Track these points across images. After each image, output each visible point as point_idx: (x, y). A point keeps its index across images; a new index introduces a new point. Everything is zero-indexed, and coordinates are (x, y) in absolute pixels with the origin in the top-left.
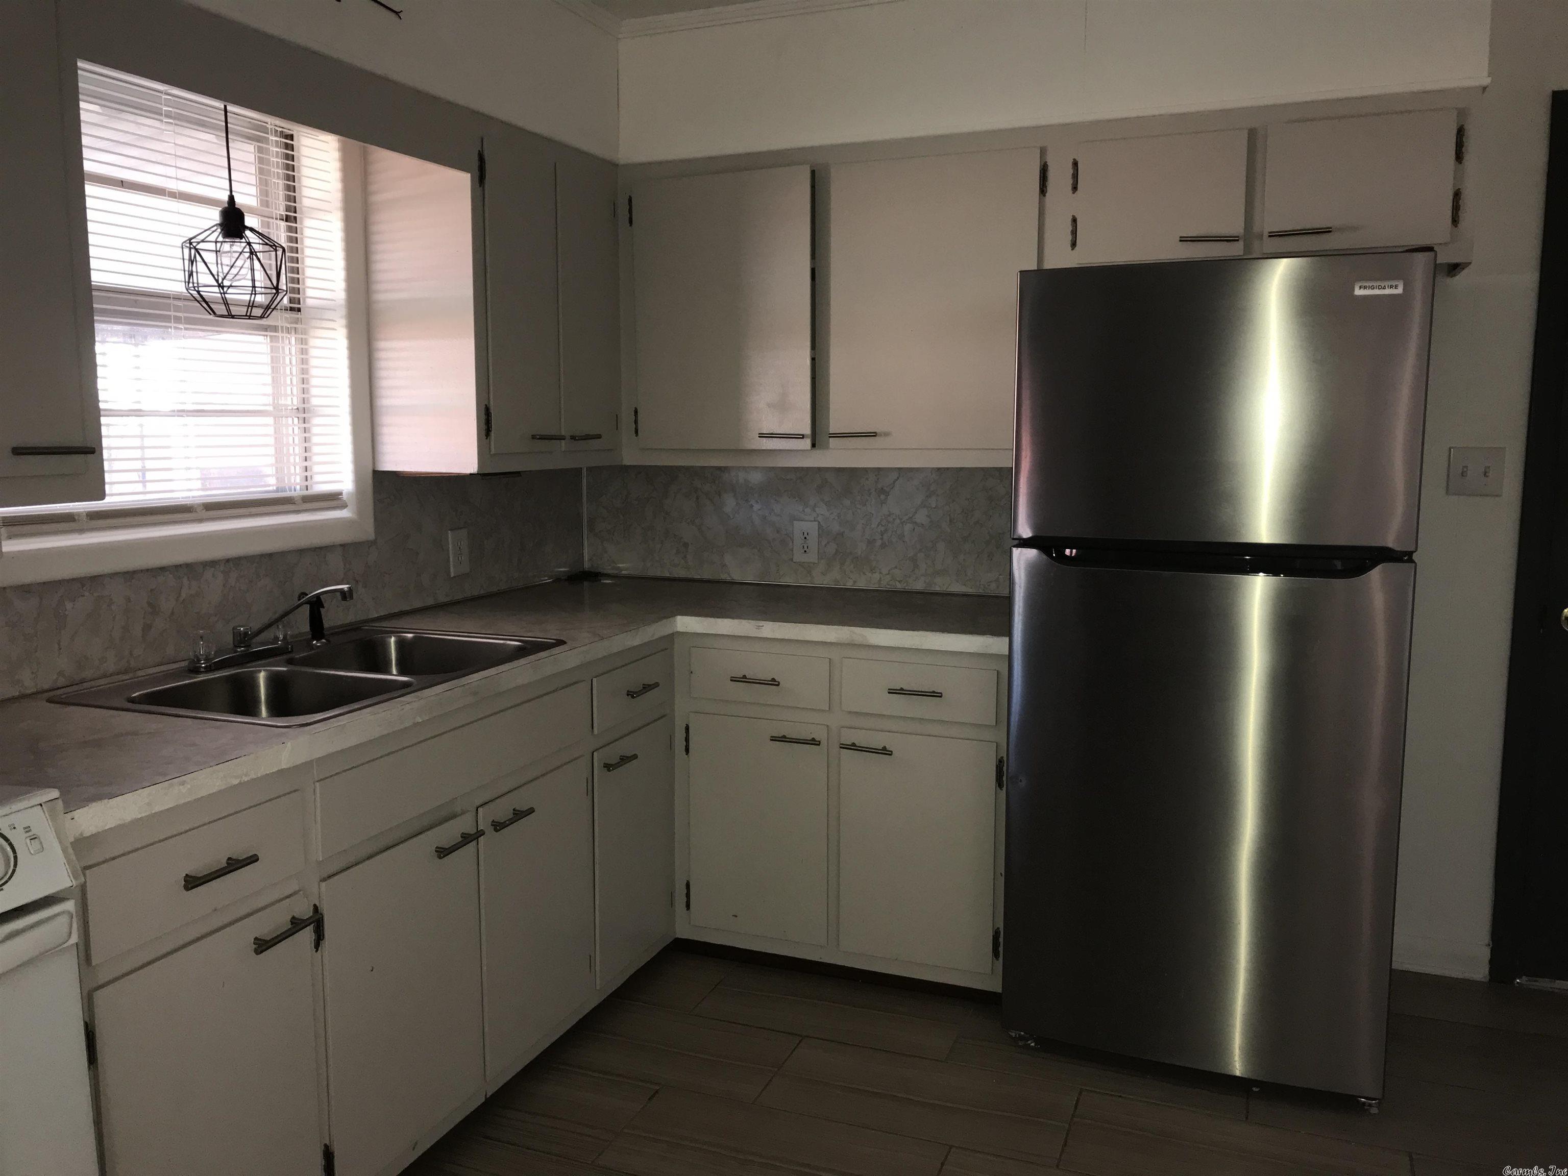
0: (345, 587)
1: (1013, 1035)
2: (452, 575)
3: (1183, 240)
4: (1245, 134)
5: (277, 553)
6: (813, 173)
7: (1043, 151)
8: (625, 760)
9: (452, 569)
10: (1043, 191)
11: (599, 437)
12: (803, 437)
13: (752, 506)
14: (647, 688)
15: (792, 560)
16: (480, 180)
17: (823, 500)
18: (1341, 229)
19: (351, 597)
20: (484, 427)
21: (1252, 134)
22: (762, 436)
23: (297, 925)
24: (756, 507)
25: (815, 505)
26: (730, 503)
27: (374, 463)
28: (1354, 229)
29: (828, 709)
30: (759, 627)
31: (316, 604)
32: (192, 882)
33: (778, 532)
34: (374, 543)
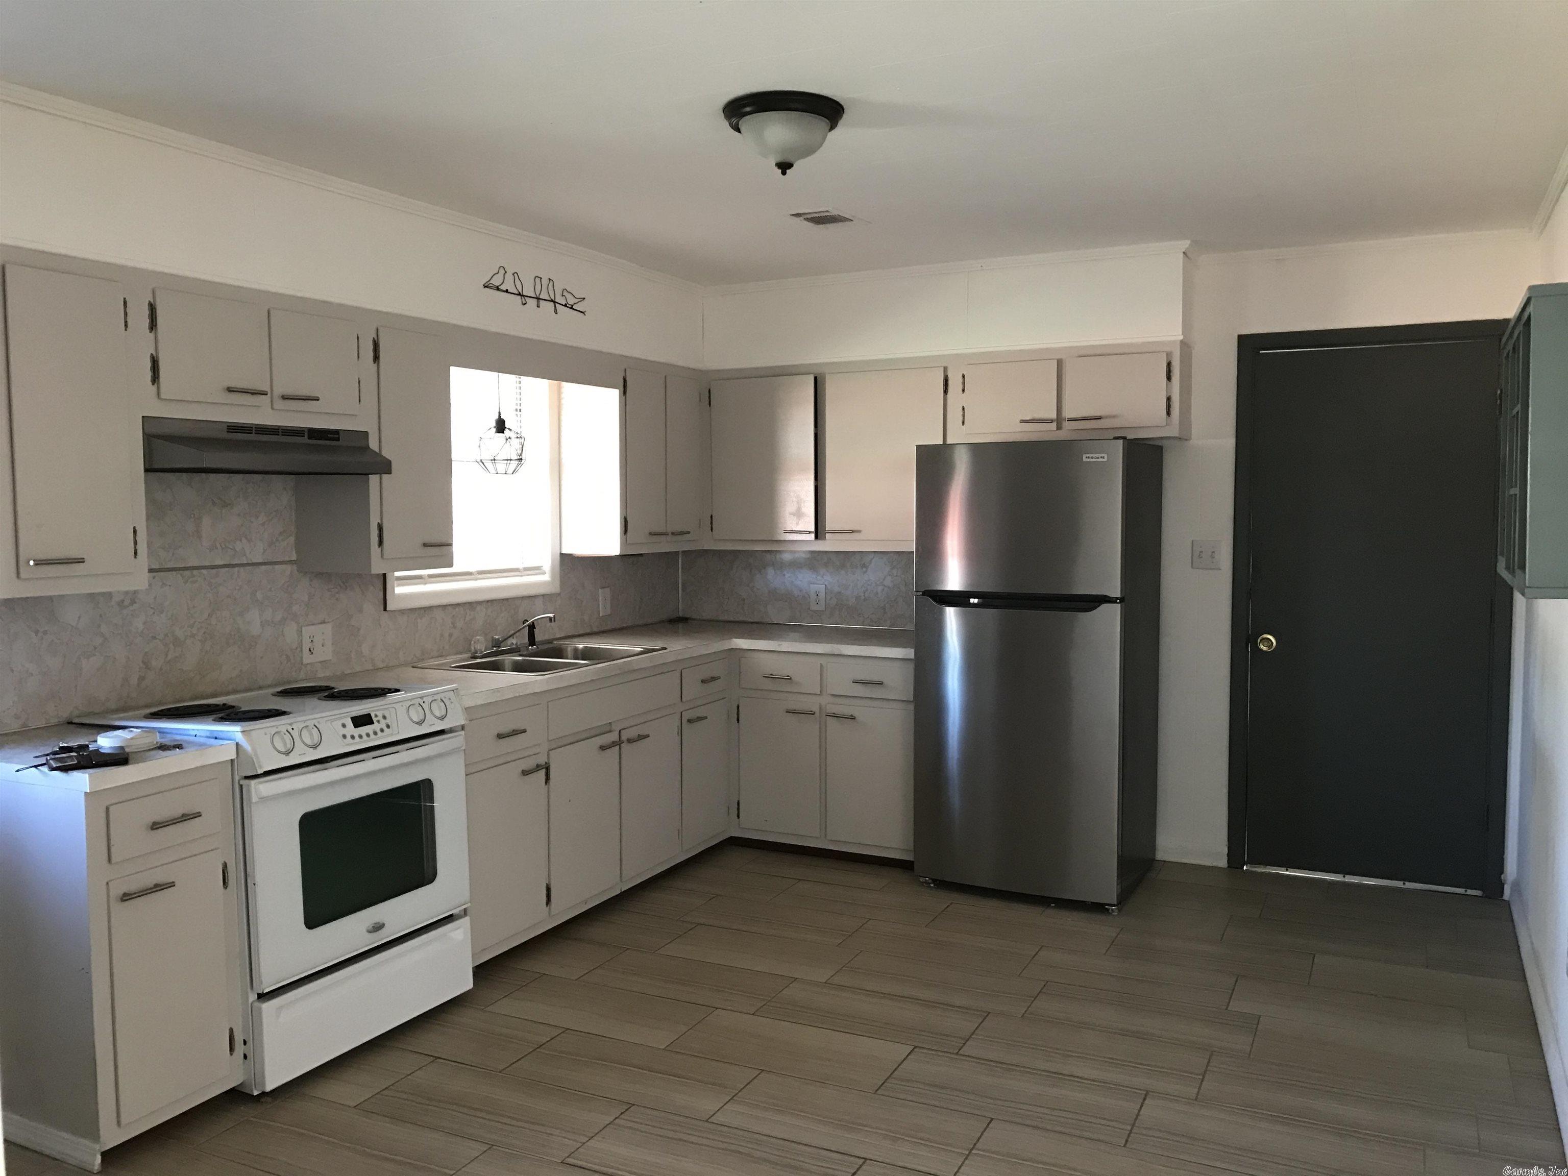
0: (551, 615)
1: (922, 880)
2: (601, 615)
3: (1023, 421)
4: (1055, 362)
5: (511, 598)
6: (816, 379)
7: (945, 369)
8: (700, 719)
9: (601, 612)
10: (946, 392)
11: (689, 533)
12: (810, 532)
13: (784, 575)
14: (713, 679)
15: (809, 609)
16: (624, 392)
17: (828, 571)
18: (1106, 417)
19: (555, 621)
20: (623, 529)
21: (1060, 363)
22: (786, 532)
23: (538, 767)
24: (787, 575)
25: (823, 575)
26: (771, 572)
27: (560, 549)
28: (1114, 417)
29: (819, 693)
30: (780, 645)
31: (532, 627)
32: (500, 736)
33: (801, 591)
34: (559, 594)
